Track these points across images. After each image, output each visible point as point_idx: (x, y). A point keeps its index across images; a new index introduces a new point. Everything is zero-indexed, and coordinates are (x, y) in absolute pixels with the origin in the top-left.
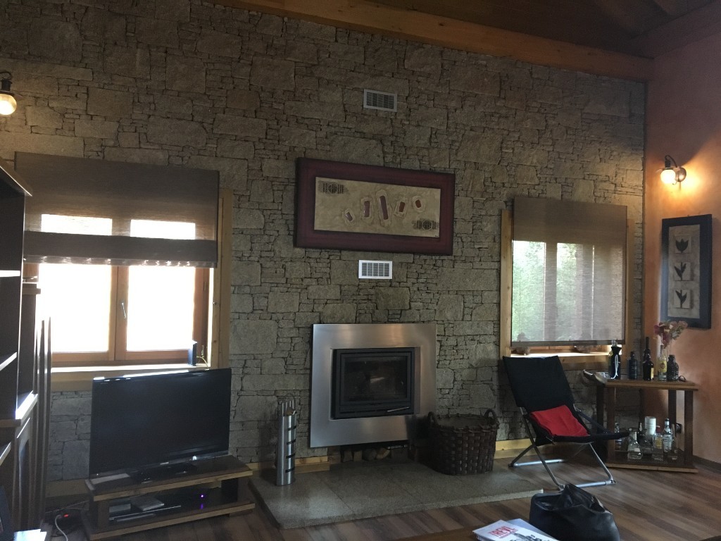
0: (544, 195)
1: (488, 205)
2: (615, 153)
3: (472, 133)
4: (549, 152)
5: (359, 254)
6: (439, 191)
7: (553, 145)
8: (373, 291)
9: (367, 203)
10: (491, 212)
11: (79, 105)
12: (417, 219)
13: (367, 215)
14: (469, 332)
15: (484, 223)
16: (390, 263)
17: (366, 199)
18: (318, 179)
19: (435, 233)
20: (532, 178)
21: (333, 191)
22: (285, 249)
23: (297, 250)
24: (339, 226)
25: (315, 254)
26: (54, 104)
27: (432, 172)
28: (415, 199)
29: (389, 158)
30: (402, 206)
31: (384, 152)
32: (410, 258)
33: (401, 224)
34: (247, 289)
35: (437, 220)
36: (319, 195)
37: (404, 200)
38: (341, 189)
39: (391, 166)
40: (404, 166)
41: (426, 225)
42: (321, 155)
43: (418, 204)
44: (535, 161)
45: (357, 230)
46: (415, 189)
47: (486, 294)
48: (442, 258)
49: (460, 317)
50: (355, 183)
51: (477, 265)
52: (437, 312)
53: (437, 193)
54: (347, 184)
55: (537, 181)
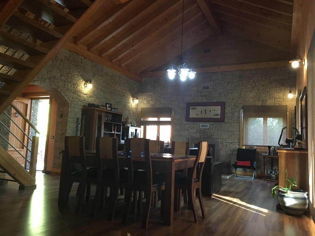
0: (255, 105)
1: (236, 109)
2: (282, 90)
3: (231, 91)
4: (256, 93)
5: (200, 122)
6: (220, 106)
7: (258, 91)
8: (204, 131)
9: (201, 111)
10: (237, 111)
11: (150, 99)
12: (214, 114)
13: (201, 113)
14: (230, 141)
15: (235, 113)
16: (208, 124)
17: (201, 110)
18: (190, 107)
19: (219, 117)
20: (250, 101)
21: (194, 109)
22: (184, 122)
23: (187, 122)
24: (195, 116)
25: (190, 123)
26: (147, 99)
27: (219, 102)
28: (214, 109)
29: (208, 100)
30: (210, 111)
31: (207, 99)
32: (214, 123)
33: (210, 115)
34: (177, 130)
35: (220, 114)
36: (191, 110)
37: (211, 109)
38: (196, 109)
39: (209, 102)
40: (212, 102)
41: (217, 115)
42: (192, 102)
43: (214, 110)
44: (251, 96)
45: (199, 117)
46: (213, 107)
47: (236, 132)
48: (222, 123)
49: (228, 137)
50: (199, 107)
51: (233, 124)
52: (221, 136)
53: (220, 107)
54: (197, 107)
55: (252, 101)
